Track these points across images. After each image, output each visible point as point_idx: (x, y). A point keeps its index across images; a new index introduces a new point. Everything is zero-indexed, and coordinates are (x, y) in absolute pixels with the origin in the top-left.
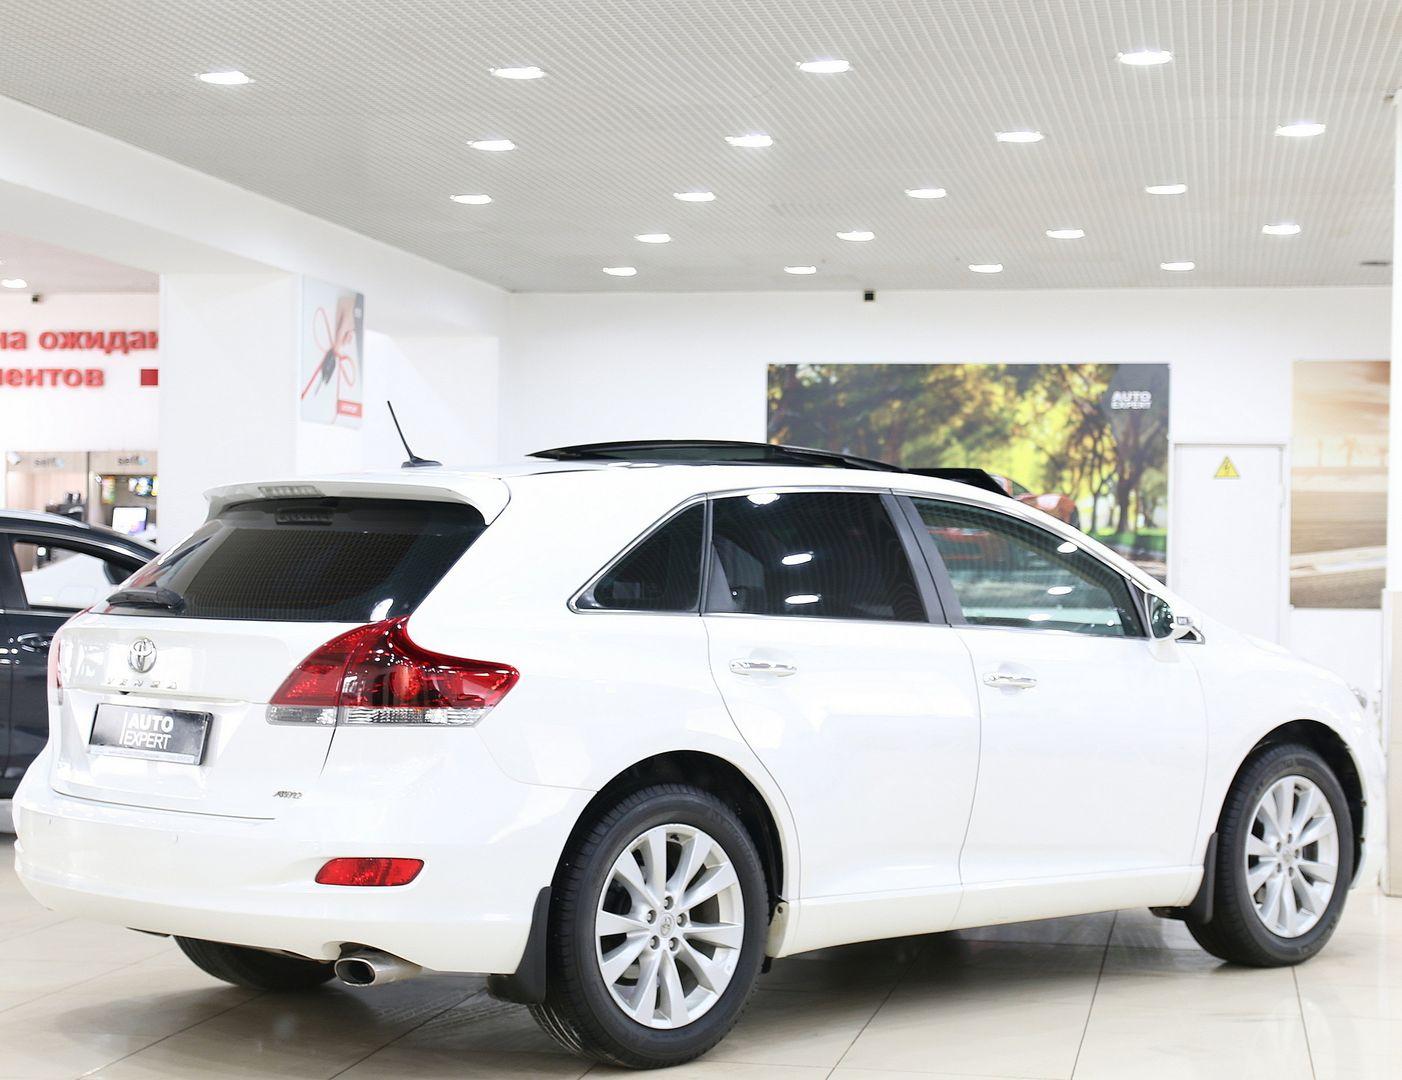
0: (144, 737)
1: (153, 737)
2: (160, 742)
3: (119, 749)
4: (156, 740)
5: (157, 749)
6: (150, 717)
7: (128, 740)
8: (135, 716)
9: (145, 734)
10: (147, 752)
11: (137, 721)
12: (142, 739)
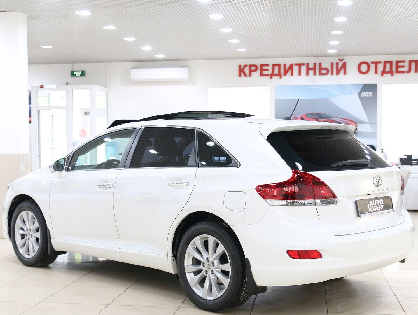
0: (376, 207)
1: (378, 207)
2: (381, 208)
3: (370, 213)
4: (380, 208)
5: (381, 210)
6: (375, 201)
7: (372, 210)
8: (371, 202)
9: (376, 206)
10: (379, 212)
11: (372, 203)
12: (375, 208)
